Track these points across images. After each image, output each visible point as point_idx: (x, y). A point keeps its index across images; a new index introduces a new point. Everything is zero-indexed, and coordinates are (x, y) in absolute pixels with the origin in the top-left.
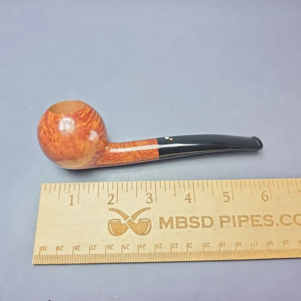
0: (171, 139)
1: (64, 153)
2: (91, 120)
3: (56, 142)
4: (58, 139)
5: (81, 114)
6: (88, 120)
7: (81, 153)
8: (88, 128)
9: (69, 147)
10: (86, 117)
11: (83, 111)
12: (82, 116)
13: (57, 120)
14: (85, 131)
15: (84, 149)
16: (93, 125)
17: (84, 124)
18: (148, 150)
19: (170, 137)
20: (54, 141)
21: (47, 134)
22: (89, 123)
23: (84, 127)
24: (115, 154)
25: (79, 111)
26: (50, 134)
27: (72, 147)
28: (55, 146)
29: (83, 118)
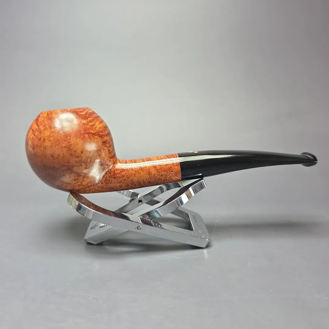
1: (55, 157)
2: (94, 120)
3: (47, 141)
4: (49, 136)
5: (81, 112)
6: (90, 119)
7: (78, 157)
8: (88, 127)
9: (62, 148)
10: (87, 116)
11: (84, 110)
12: (82, 113)
13: (50, 116)
14: (85, 130)
15: (82, 152)
16: (96, 125)
17: (84, 121)
18: (166, 165)
20: (44, 140)
21: (36, 133)
22: (91, 121)
23: (84, 124)
24: (123, 170)
25: (79, 109)
26: (40, 132)
27: (65, 147)
28: (45, 147)
29: (83, 115)
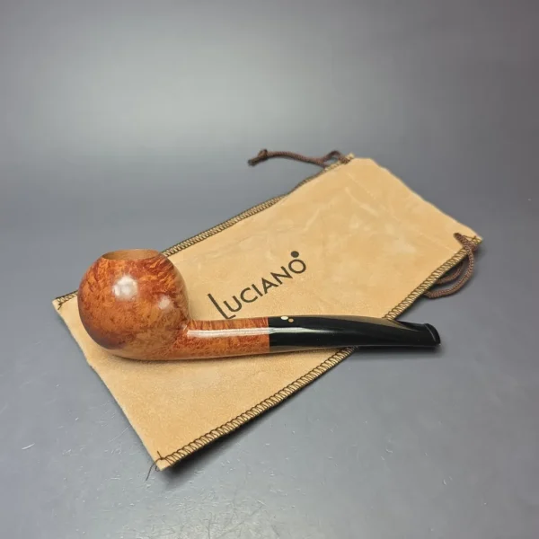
0: (291, 321)
1: (116, 320)
2: (165, 274)
3: (106, 301)
5: (151, 264)
6: (161, 274)
7: (143, 322)
8: (158, 284)
9: (124, 311)
10: (158, 269)
11: (155, 260)
12: (151, 267)
13: (112, 267)
14: (154, 289)
15: (148, 317)
16: (168, 282)
17: (154, 278)
19: (290, 318)
20: (103, 299)
21: (95, 289)
22: (162, 277)
23: (153, 281)
25: (148, 259)
26: (99, 288)
27: (129, 310)
28: (104, 308)
29: (153, 269)
